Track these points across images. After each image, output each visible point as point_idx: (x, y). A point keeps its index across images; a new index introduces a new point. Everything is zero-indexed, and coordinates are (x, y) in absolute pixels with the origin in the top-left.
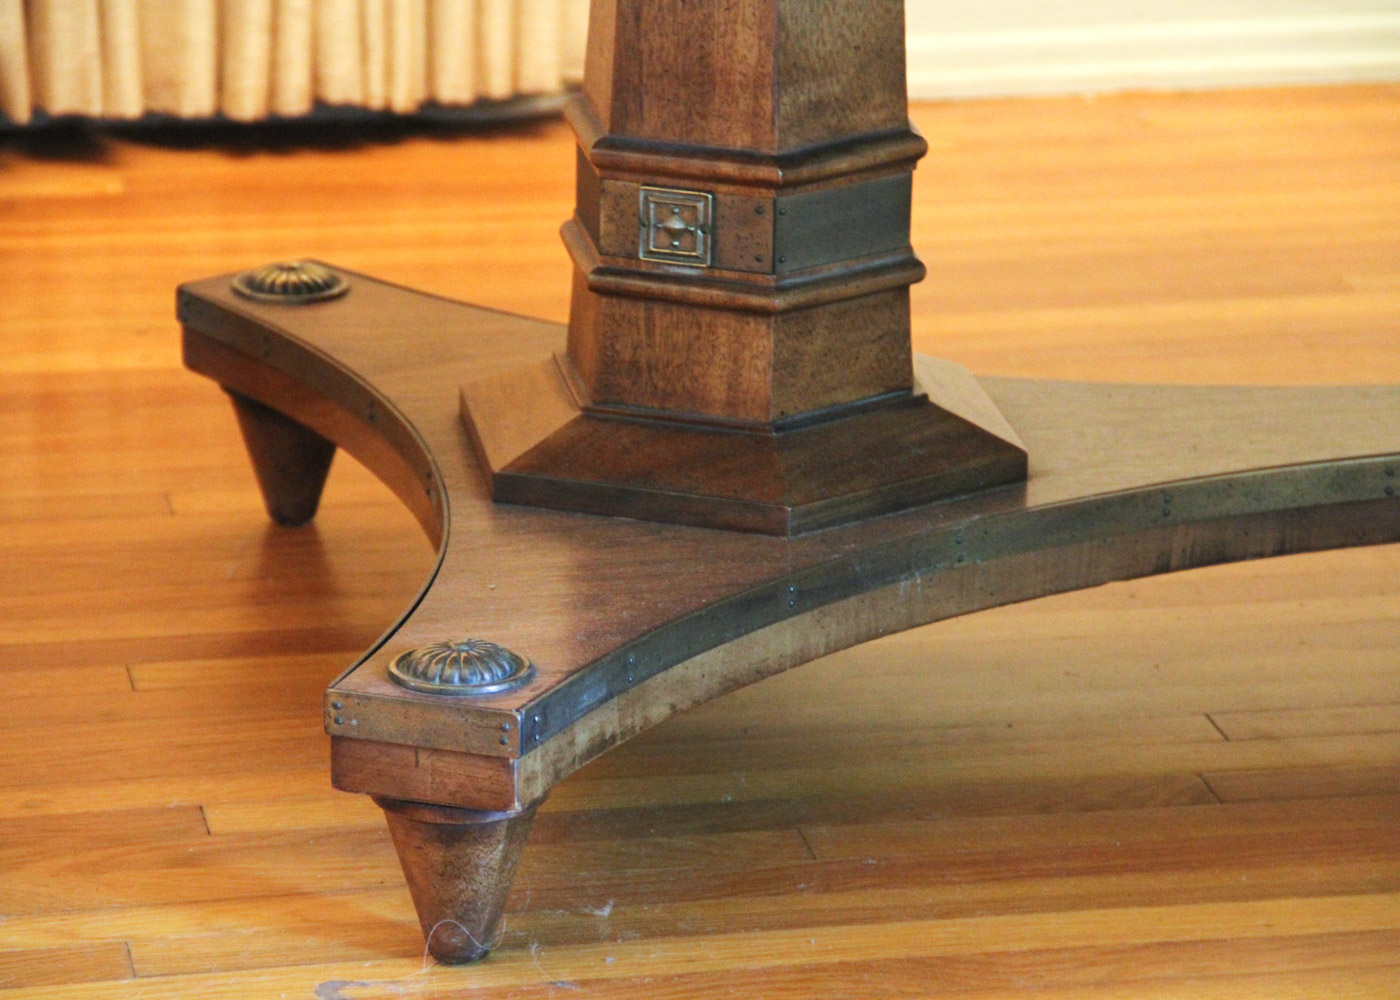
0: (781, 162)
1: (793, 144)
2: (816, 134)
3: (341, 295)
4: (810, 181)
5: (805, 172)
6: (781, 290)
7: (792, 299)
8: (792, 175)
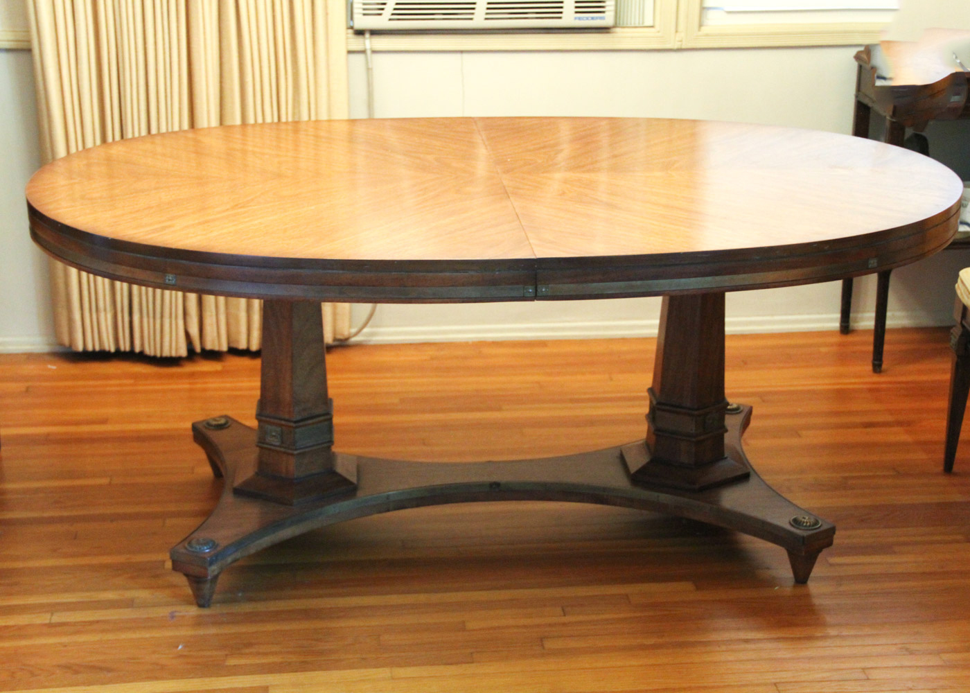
0: (295, 422)
1: (299, 418)
2: (305, 415)
3: (229, 426)
4: (303, 426)
5: (301, 424)
6: (296, 450)
7: (298, 452)
8: (297, 425)
